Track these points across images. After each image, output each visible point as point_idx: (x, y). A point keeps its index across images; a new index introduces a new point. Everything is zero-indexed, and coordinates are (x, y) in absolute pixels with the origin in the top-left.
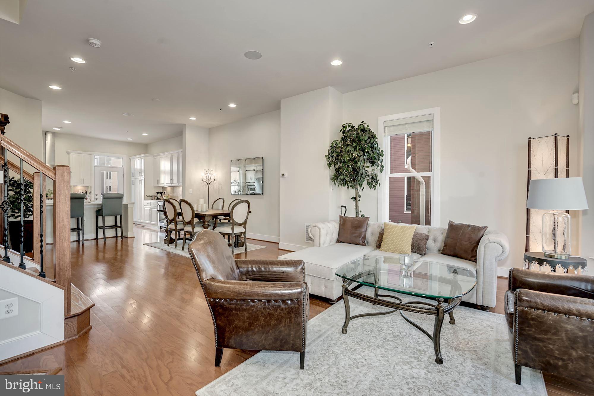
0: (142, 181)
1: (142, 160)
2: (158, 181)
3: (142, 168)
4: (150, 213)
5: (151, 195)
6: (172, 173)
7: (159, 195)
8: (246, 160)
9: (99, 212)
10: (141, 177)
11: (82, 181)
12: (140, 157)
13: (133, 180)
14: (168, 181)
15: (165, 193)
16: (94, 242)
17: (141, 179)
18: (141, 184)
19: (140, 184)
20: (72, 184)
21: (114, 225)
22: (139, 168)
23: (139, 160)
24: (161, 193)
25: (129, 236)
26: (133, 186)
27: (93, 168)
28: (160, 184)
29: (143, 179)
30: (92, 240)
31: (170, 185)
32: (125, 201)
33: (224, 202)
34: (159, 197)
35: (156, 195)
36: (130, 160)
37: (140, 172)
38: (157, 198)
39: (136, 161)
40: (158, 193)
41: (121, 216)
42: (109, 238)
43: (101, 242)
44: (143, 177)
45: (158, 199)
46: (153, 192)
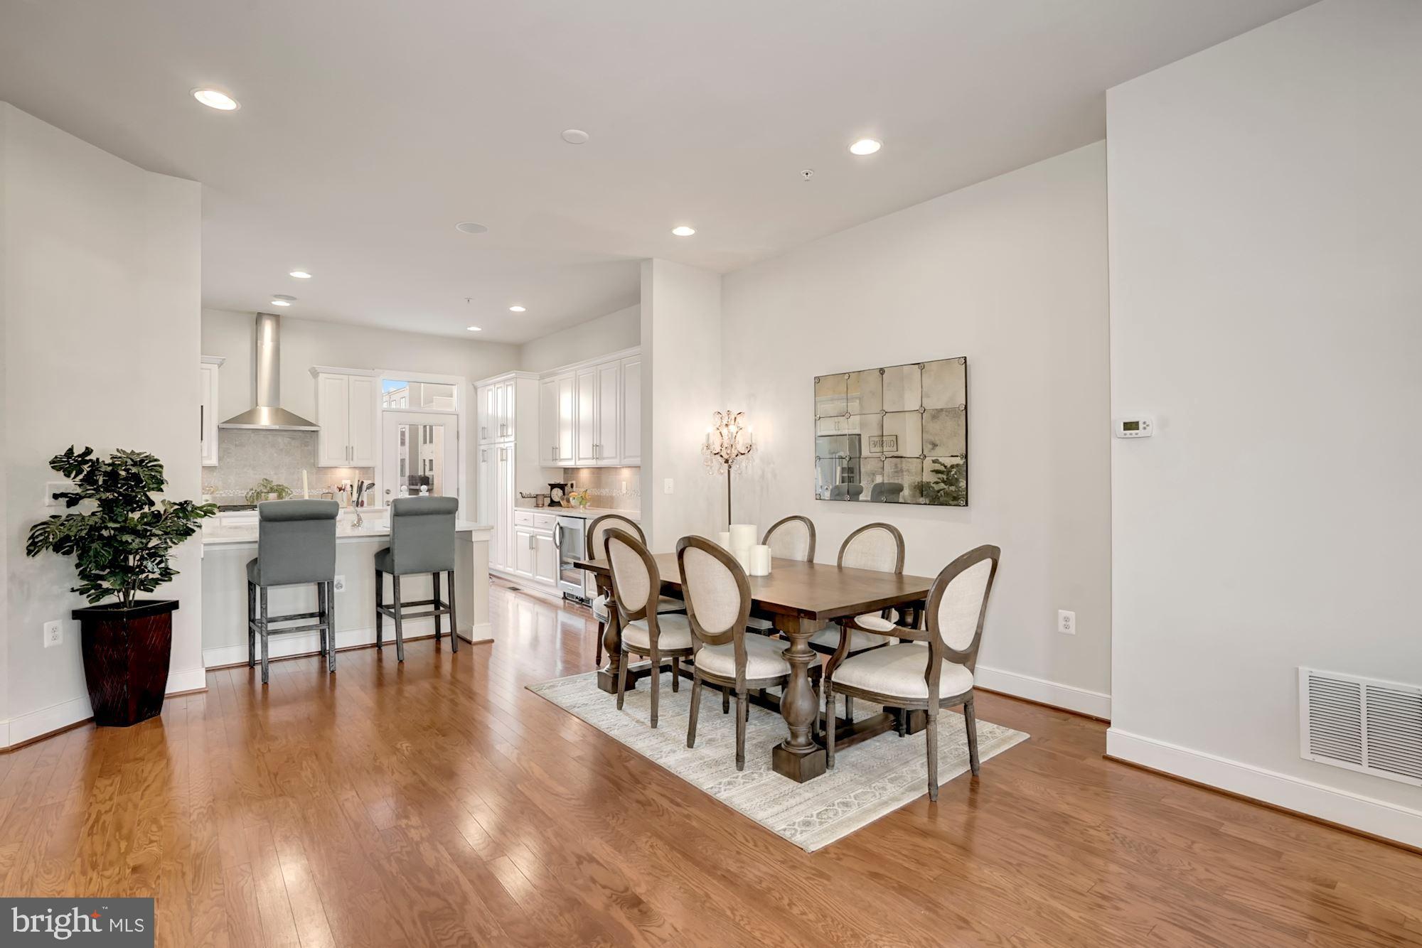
0: (509, 452)
1: (510, 388)
2: (555, 450)
3: (510, 415)
4: (531, 548)
5: (534, 493)
6: (597, 426)
7: (557, 494)
8: (882, 371)
9: (384, 560)
10: (506, 440)
11: (349, 453)
12: (504, 381)
13: (482, 448)
14: (586, 450)
15: (572, 486)
16: (370, 654)
17: (507, 445)
18: (507, 460)
19: (502, 460)
20: (323, 462)
21: (432, 598)
22: (500, 415)
23: (500, 391)
24: (562, 487)
25: (475, 639)
26: (483, 466)
27: (379, 414)
28: (561, 460)
29: (512, 445)
30: (363, 648)
31: (593, 463)
32: (461, 524)
33: (813, 535)
34: (556, 499)
35: (547, 491)
36: (476, 389)
37: (503, 426)
38: (552, 500)
39: (490, 393)
40: (553, 486)
41: (451, 574)
42: (416, 639)
43: (390, 653)
44: (512, 438)
45: (553, 504)
46: (539, 485)
